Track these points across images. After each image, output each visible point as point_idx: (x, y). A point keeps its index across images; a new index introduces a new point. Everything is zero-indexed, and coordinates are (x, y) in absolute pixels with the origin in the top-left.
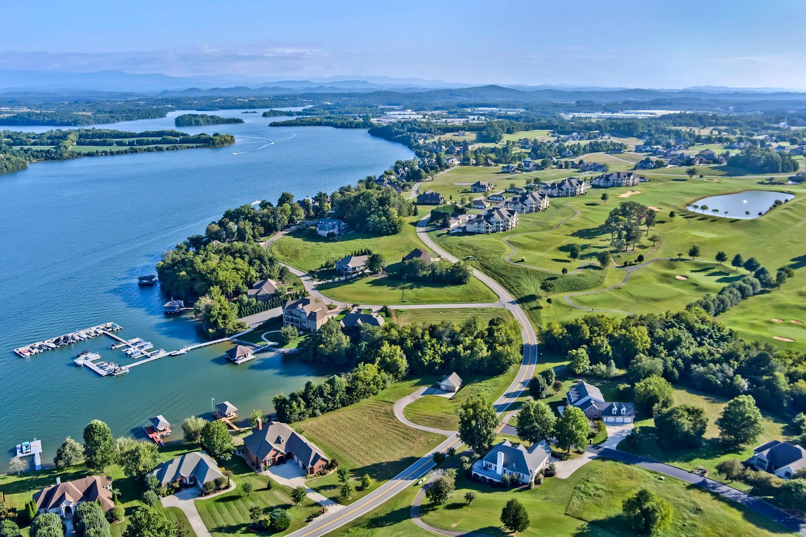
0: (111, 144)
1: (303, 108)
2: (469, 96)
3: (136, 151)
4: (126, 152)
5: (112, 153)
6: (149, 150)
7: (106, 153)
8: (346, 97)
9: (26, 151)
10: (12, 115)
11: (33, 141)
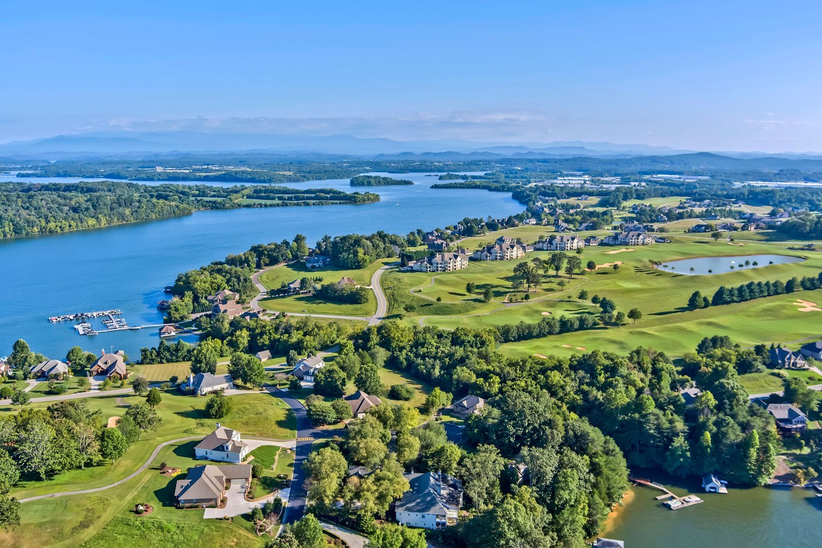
0: (273, 199)
1: (485, 172)
2: (672, 163)
3: (287, 205)
4: (278, 205)
5: (266, 206)
6: (298, 205)
7: (261, 205)
8: (540, 162)
9: (198, 201)
10: (223, 173)
11: (213, 193)
